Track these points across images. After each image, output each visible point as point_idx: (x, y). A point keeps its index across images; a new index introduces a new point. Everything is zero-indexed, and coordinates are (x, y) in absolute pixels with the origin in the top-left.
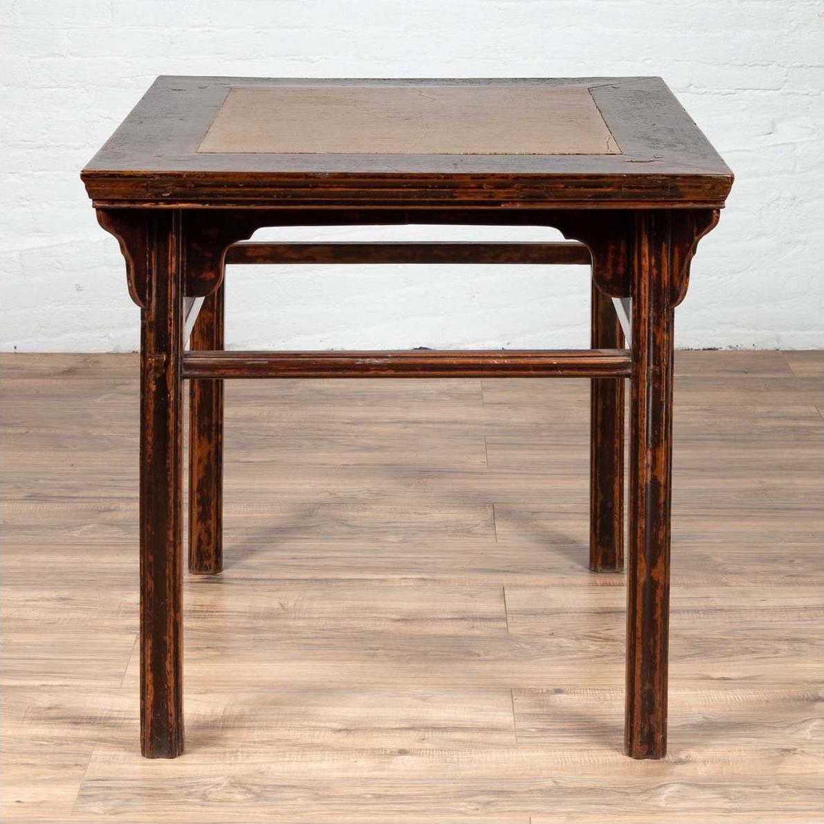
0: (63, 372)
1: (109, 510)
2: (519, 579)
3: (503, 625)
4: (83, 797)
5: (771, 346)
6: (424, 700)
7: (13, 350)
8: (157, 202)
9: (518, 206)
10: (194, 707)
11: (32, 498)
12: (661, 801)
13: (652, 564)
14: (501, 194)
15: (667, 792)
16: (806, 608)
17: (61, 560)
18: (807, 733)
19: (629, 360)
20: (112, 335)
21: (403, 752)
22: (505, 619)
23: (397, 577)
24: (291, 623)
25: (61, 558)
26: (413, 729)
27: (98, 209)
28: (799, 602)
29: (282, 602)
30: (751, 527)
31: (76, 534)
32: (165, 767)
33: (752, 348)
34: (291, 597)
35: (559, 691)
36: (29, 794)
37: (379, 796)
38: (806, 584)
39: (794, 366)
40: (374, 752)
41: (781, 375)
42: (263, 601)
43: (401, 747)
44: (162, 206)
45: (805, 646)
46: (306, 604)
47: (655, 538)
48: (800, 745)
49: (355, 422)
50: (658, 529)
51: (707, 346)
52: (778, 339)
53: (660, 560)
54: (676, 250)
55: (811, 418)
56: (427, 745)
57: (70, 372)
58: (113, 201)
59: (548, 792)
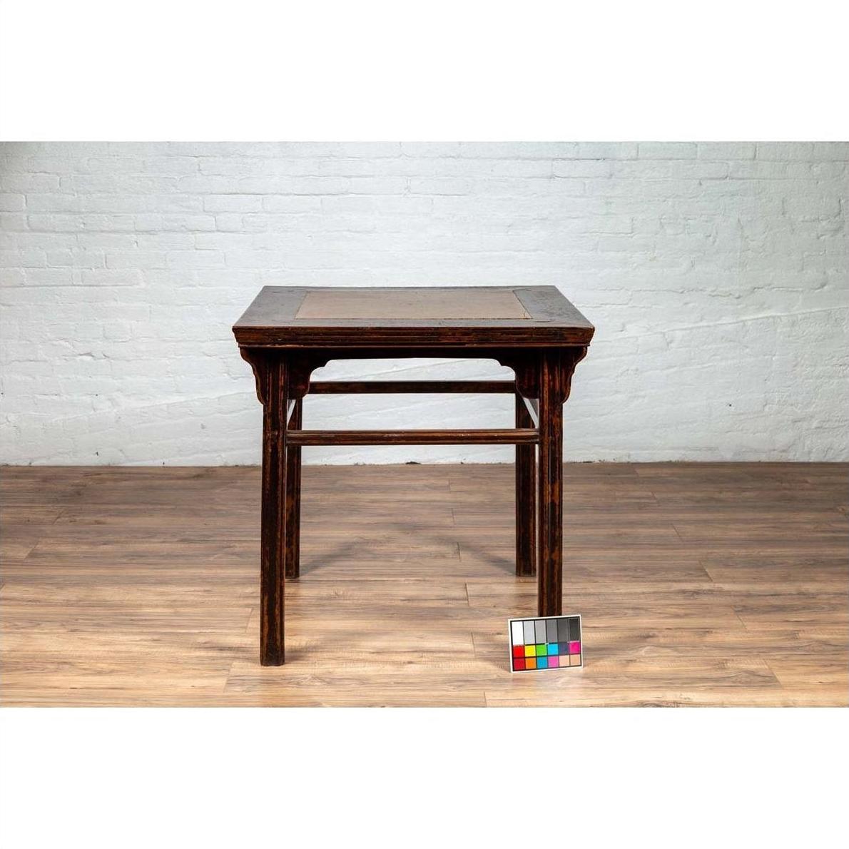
0: (194, 477)
1: (230, 547)
2: (475, 580)
3: (466, 602)
4: (229, 684)
5: (625, 460)
6: (422, 638)
7: (162, 465)
8: (274, 344)
9: (475, 345)
10: (290, 642)
11: (183, 541)
12: (559, 684)
13: (552, 551)
14: (466, 338)
15: (562, 680)
16: (643, 593)
17: (204, 572)
18: (643, 652)
19: (538, 434)
20: (223, 455)
21: (410, 663)
22: (467, 599)
23: (403, 579)
24: (341, 601)
25: (204, 571)
26: (416, 651)
27: (241, 348)
28: (639, 590)
29: (336, 591)
30: (612, 554)
31: (212, 559)
32: (274, 670)
33: (613, 461)
34: (341, 590)
35: (498, 634)
36: (199, 682)
37: (398, 683)
38: (643, 581)
39: (639, 471)
40: (394, 663)
41: (631, 476)
42: (325, 591)
43: (409, 660)
44: (277, 346)
45: (643, 611)
46: (350, 593)
47: (553, 536)
48: (639, 658)
49: (373, 501)
50: (555, 531)
51: (586, 460)
52: (629, 456)
53: (557, 548)
54: (563, 371)
55: (648, 498)
56: (423, 659)
57: (198, 476)
58: (250, 344)
59: (494, 681)
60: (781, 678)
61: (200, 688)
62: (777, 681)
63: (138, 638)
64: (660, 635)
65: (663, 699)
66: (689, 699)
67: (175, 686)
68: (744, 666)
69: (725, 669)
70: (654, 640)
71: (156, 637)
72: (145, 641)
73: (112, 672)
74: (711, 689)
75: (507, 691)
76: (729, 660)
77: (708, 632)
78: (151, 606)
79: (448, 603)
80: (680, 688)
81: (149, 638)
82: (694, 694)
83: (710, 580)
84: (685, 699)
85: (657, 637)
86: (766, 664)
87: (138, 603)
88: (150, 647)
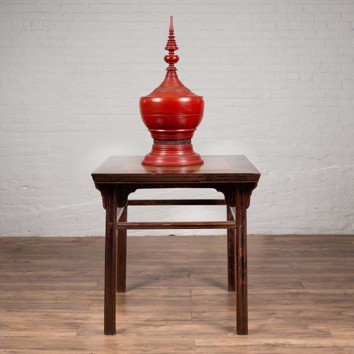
0: (72, 241)
1: (85, 273)
2: (195, 288)
3: (190, 298)
4: (78, 335)
5: (269, 234)
6: (168, 314)
7: (59, 236)
8: (111, 182)
9: (205, 182)
11: (65, 270)
12: (229, 335)
14: (200, 179)
15: (231, 333)
16: (272, 294)
17: (72, 284)
18: (269, 321)
19: (235, 224)
20: (86, 232)
21: (162, 325)
22: (191, 297)
23: (163, 287)
24: (133, 298)
26: (165, 320)
27: (96, 184)
28: (270, 293)
29: (131, 293)
30: (259, 276)
31: (76, 278)
33: (264, 234)
35: (204, 312)
36: (63, 334)
37: (155, 335)
38: (272, 289)
39: (275, 239)
40: (154, 325)
41: (271, 241)
43: (161, 324)
45: (271, 302)
46: (137, 294)
48: (268, 323)
49: (153, 253)
50: (244, 270)
51: (251, 234)
52: (271, 232)
53: (244, 278)
54: (246, 194)
55: (279, 251)
56: (168, 324)
57: (74, 241)
58: (99, 182)
59: (200, 334)
60: (333, 333)
61: (64, 337)
62: (331, 334)
63: (39, 314)
64: (279, 313)
65: (278, 343)
66: (289, 342)
67: (53, 336)
68: (316, 327)
69: (307, 328)
70: (276, 315)
71: (46, 314)
72: (42, 315)
73: (24, 329)
74: (300, 338)
75: (205, 339)
76: (309, 324)
77: (300, 311)
78: (46, 300)
79: (182, 298)
80: (286, 338)
81: (44, 314)
82: (292, 340)
83: (304, 288)
84: (287, 342)
85: (277, 314)
86: (327, 326)
87: (41, 298)
88: (43, 318)
